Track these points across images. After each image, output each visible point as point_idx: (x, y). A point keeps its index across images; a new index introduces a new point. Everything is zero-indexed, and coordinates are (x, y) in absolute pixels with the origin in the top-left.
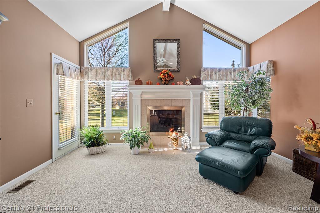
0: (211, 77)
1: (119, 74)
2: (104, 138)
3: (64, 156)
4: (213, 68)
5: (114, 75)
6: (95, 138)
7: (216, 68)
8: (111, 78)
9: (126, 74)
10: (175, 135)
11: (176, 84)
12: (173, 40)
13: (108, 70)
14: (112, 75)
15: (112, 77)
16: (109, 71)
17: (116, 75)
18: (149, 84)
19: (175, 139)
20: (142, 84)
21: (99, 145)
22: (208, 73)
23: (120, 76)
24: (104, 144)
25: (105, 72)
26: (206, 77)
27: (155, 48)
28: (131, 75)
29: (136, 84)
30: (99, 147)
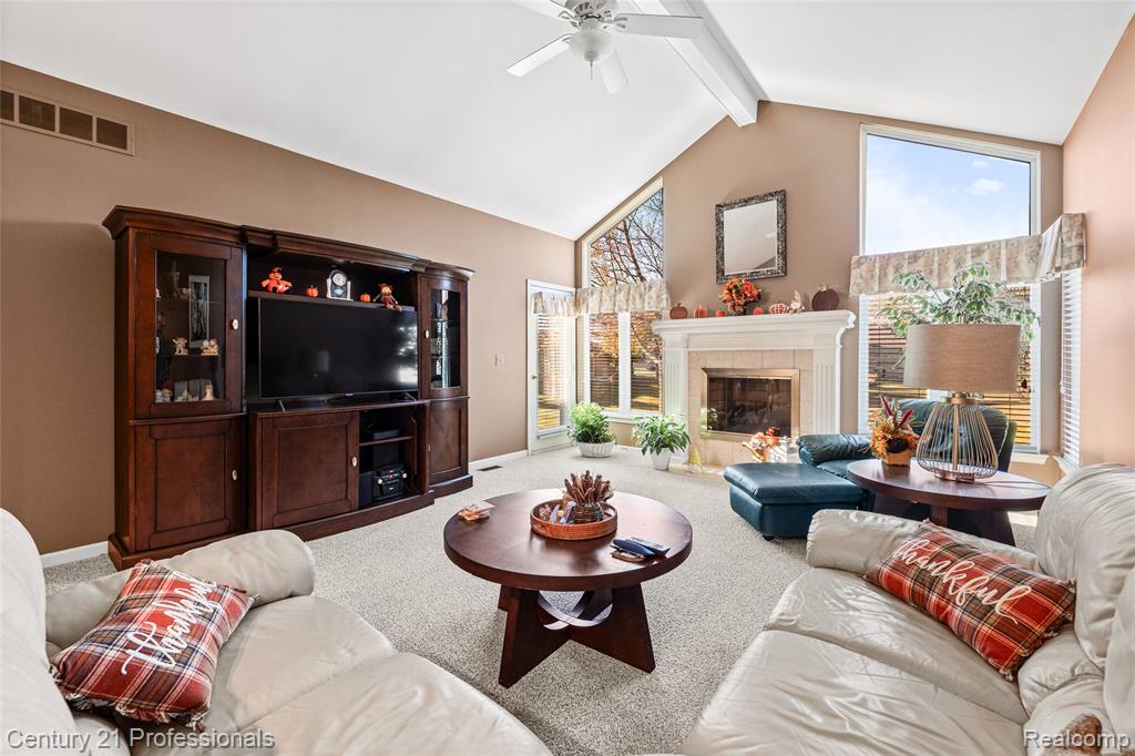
0: (880, 284)
1: (641, 296)
2: (609, 432)
3: (545, 451)
4: (889, 255)
5: (631, 297)
6: (592, 426)
7: (903, 254)
8: (625, 307)
9: (654, 296)
10: (757, 441)
11: (766, 312)
12: (766, 195)
13: (620, 290)
14: (627, 300)
15: (628, 305)
16: (622, 294)
17: (634, 299)
18: (700, 314)
19: (757, 450)
20: (685, 317)
21: (597, 441)
22: (871, 270)
23: (643, 301)
24: (606, 440)
25: (615, 296)
26: (863, 285)
27: (720, 224)
28: (664, 296)
29: (672, 318)
30: (596, 445)
